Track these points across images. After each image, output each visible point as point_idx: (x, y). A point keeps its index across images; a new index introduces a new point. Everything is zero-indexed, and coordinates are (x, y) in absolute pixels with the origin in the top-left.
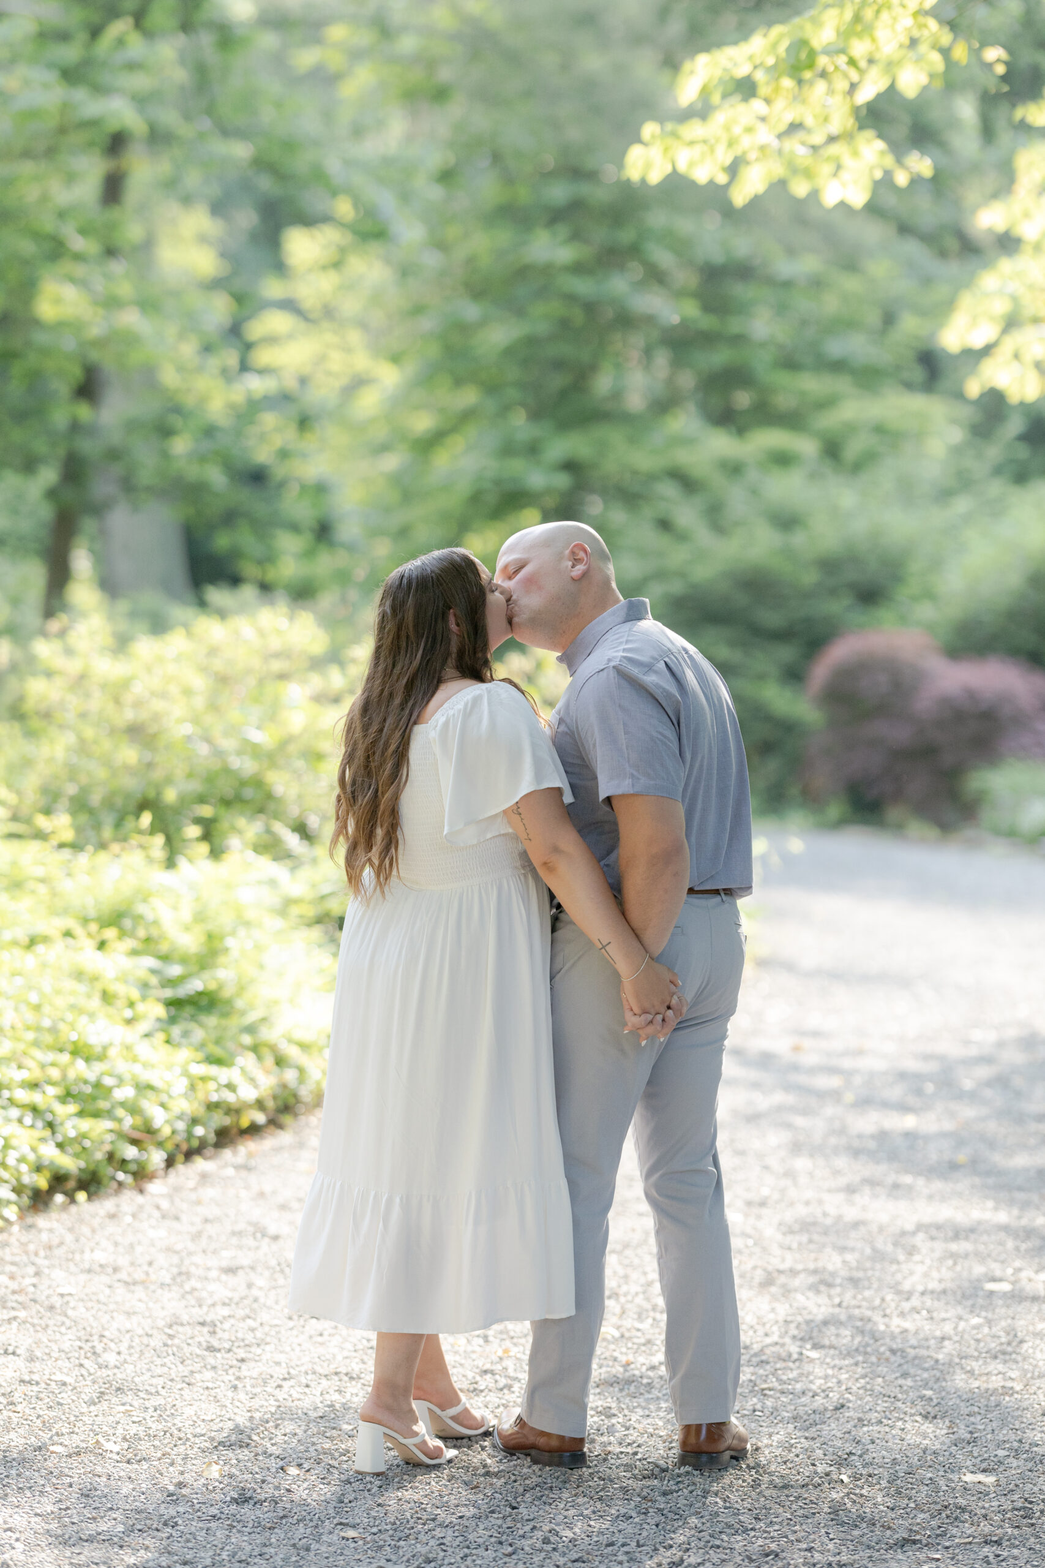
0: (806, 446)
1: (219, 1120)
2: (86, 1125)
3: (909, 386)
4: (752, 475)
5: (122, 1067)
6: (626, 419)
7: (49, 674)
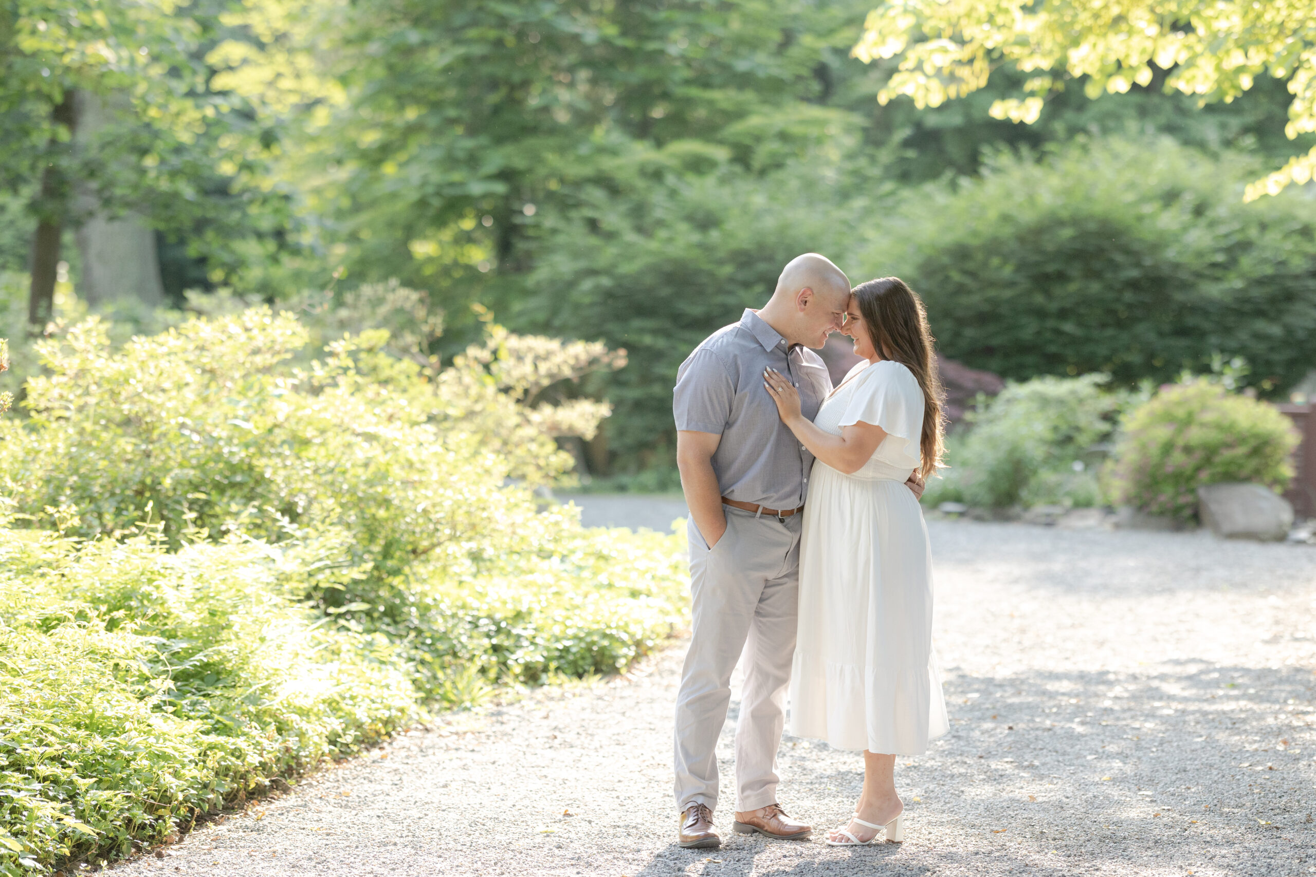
0: (721, 154)
1: (227, 785)
2: (103, 795)
3: (806, 99)
4: (670, 180)
5: (137, 739)
6: (554, 130)
7: (47, 372)
